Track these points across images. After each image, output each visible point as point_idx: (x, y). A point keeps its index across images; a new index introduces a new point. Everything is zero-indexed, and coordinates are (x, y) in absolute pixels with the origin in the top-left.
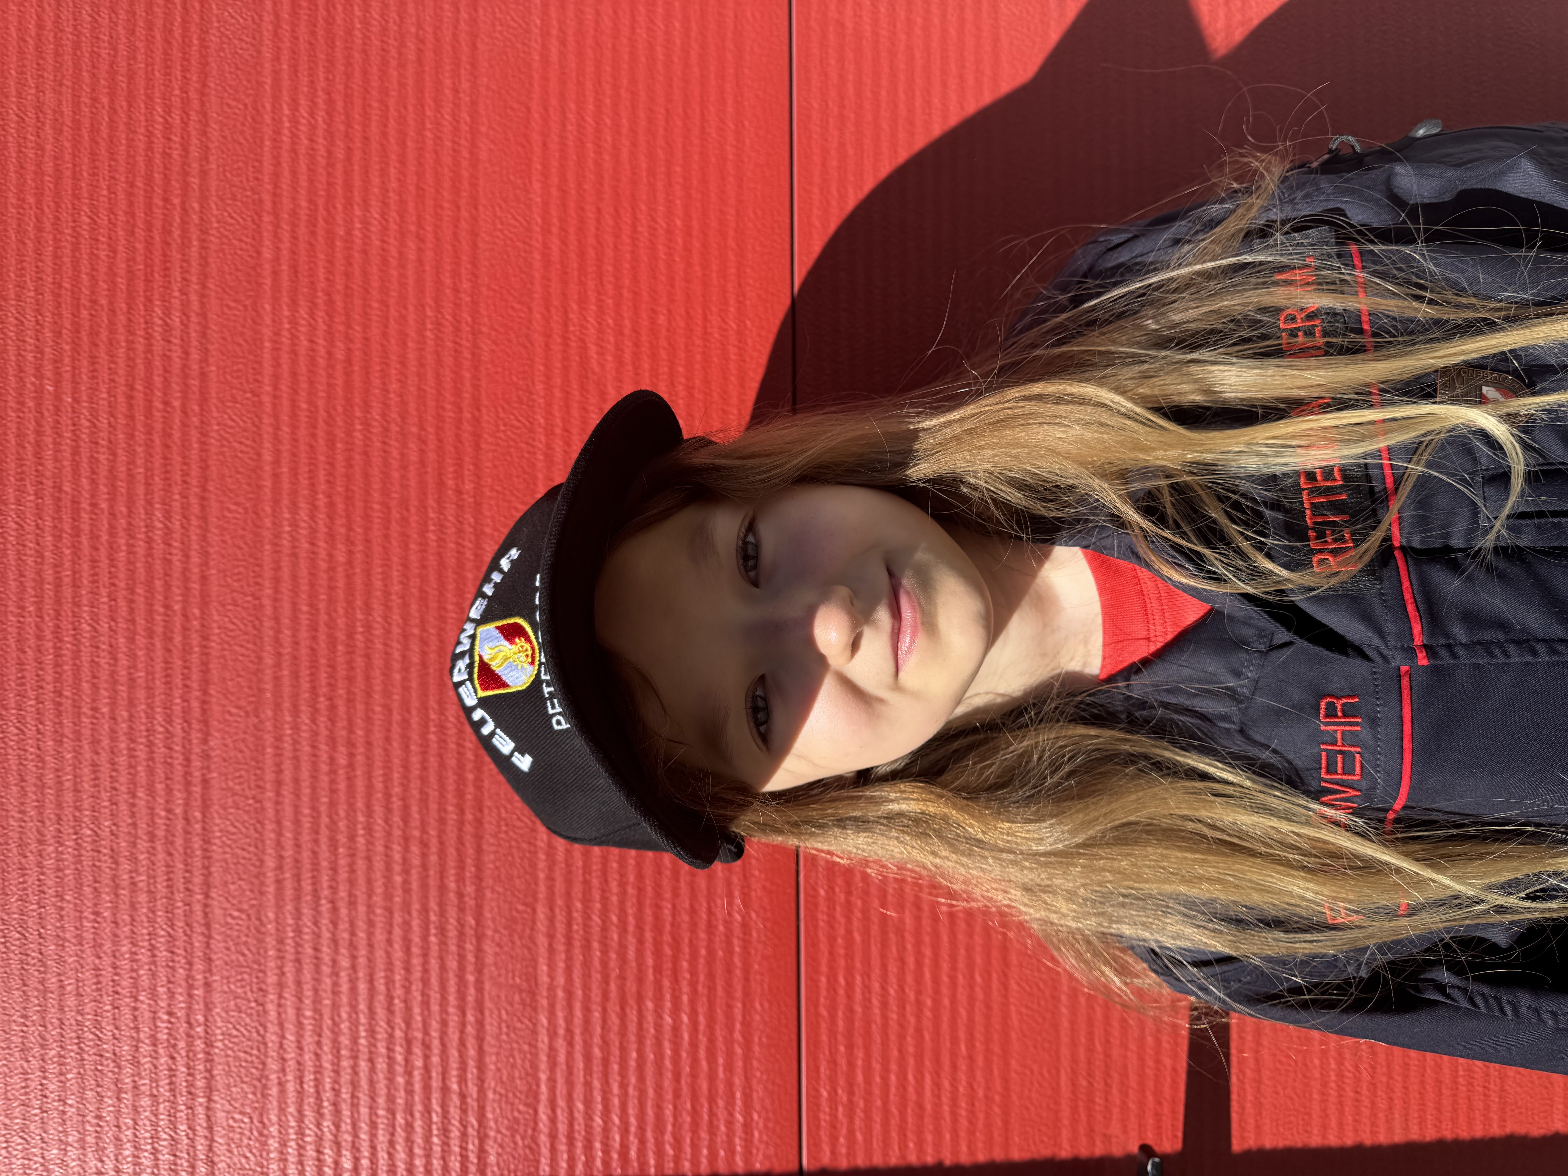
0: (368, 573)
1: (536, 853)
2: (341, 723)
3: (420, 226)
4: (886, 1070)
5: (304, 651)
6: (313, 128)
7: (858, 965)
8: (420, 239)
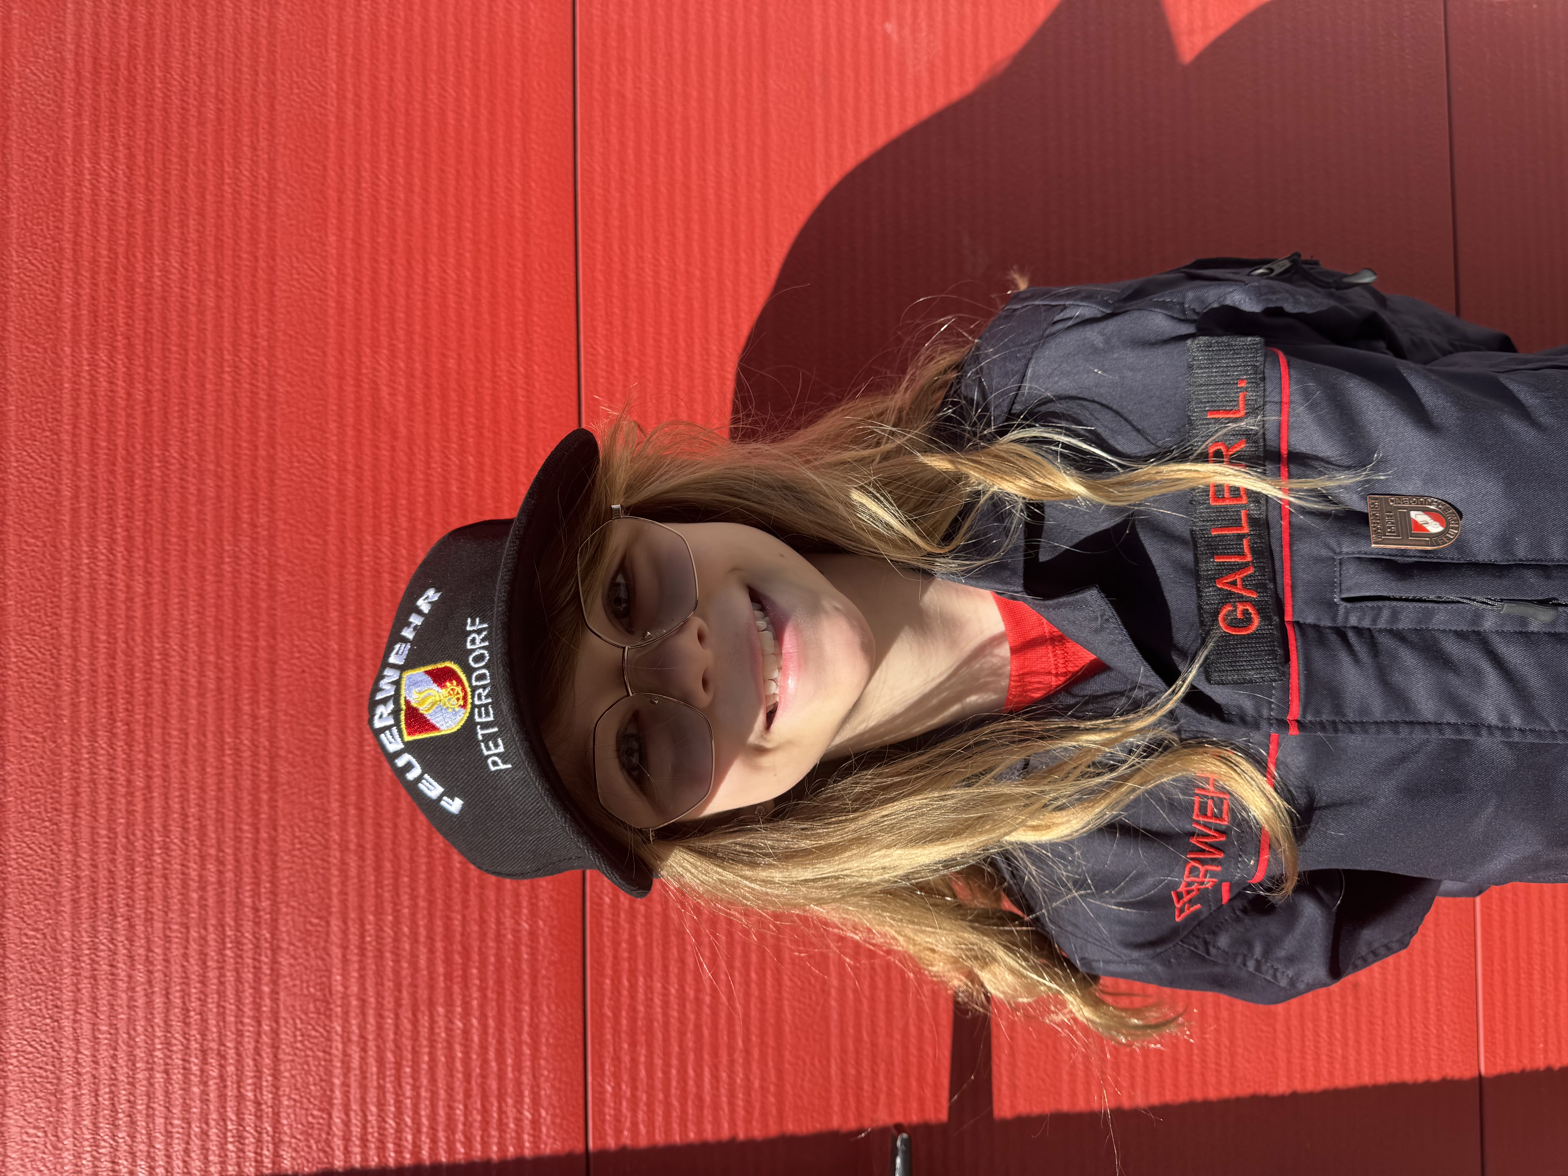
0: (165, 604)
1: (329, 869)
2: (139, 747)
3: (219, 275)
4: (667, 1065)
5: (102, 679)
6: (114, 181)
7: (641, 967)
8: (219, 287)
